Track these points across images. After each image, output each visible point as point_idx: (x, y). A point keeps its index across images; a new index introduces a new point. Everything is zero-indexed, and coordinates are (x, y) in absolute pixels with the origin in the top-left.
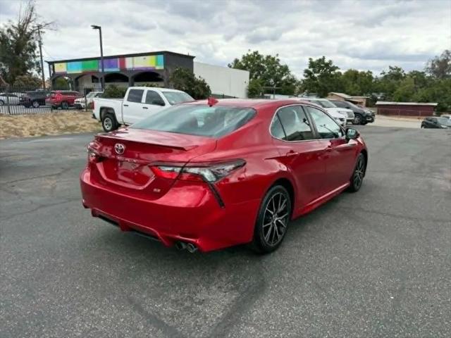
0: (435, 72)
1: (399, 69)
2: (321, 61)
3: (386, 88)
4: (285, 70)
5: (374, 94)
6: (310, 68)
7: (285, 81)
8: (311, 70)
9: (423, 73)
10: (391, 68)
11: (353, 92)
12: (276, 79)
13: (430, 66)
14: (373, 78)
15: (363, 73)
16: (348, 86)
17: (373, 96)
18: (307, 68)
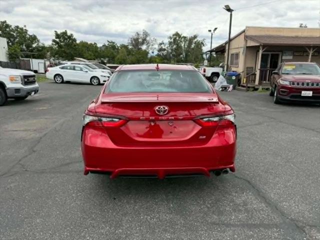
0: (133, 46)
1: (114, 43)
2: (65, 33)
3: (109, 55)
4: (34, 38)
5: (102, 59)
6: (56, 38)
7: (36, 47)
8: (58, 40)
9: (128, 46)
10: (108, 42)
11: (89, 58)
12: (28, 46)
13: (130, 42)
14: (98, 48)
15: (91, 44)
16: (85, 53)
17: (102, 60)
18: (54, 38)
